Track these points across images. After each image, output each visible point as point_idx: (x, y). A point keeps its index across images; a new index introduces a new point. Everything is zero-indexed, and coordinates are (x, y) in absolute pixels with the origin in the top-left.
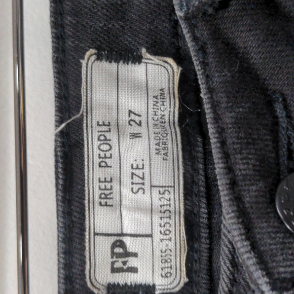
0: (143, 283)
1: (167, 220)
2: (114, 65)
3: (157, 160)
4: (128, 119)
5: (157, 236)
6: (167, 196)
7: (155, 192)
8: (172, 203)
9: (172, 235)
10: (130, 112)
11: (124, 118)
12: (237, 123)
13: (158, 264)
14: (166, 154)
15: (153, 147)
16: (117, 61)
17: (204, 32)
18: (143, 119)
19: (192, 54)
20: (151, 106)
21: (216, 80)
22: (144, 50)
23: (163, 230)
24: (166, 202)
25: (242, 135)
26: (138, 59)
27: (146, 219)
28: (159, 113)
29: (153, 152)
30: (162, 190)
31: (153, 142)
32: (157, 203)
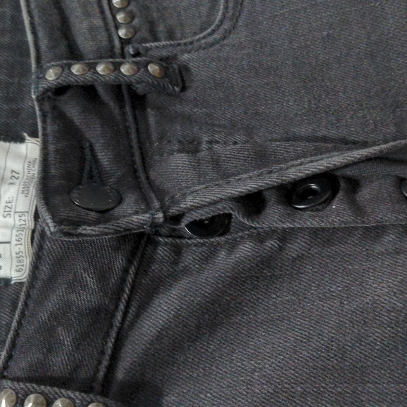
0: (4, 277)
1: (21, 232)
2: (7, 144)
3: (22, 197)
4: (10, 175)
5: (14, 242)
6: (23, 218)
7: (17, 215)
8: (27, 223)
9: (23, 241)
10: (13, 171)
11: (8, 174)
12: (57, 151)
13: (15, 263)
14: (27, 194)
15: (21, 189)
16: (10, 141)
17: (47, 107)
18: (21, 176)
19: (38, 117)
20: (26, 167)
21: (49, 129)
22: (25, 134)
23: (17, 238)
24: (24, 223)
25: (58, 157)
26: (22, 140)
27: (8, 232)
28: (32, 172)
29: (20, 192)
30: (20, 214)
31: (22, 186)
32: (18, 223)
